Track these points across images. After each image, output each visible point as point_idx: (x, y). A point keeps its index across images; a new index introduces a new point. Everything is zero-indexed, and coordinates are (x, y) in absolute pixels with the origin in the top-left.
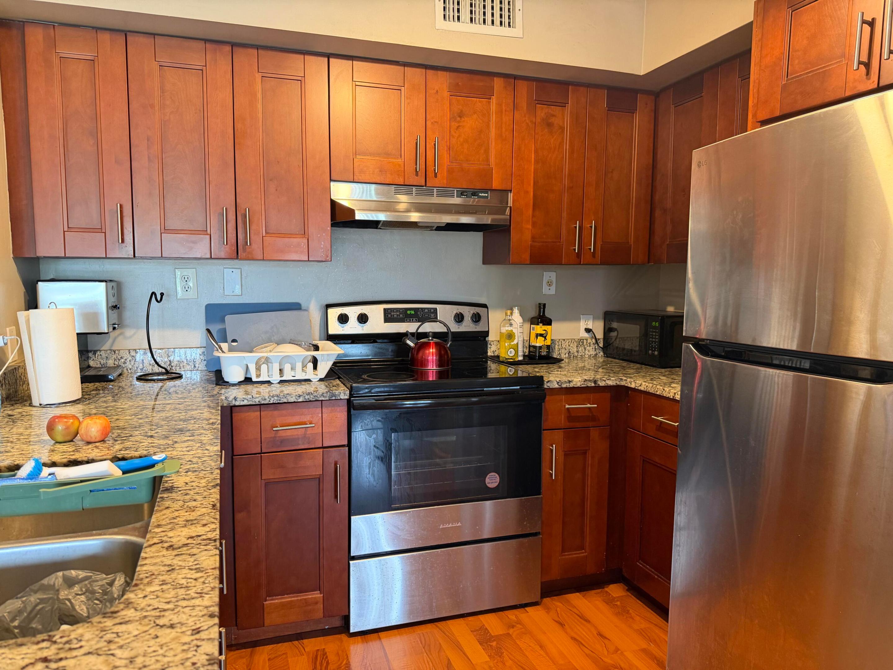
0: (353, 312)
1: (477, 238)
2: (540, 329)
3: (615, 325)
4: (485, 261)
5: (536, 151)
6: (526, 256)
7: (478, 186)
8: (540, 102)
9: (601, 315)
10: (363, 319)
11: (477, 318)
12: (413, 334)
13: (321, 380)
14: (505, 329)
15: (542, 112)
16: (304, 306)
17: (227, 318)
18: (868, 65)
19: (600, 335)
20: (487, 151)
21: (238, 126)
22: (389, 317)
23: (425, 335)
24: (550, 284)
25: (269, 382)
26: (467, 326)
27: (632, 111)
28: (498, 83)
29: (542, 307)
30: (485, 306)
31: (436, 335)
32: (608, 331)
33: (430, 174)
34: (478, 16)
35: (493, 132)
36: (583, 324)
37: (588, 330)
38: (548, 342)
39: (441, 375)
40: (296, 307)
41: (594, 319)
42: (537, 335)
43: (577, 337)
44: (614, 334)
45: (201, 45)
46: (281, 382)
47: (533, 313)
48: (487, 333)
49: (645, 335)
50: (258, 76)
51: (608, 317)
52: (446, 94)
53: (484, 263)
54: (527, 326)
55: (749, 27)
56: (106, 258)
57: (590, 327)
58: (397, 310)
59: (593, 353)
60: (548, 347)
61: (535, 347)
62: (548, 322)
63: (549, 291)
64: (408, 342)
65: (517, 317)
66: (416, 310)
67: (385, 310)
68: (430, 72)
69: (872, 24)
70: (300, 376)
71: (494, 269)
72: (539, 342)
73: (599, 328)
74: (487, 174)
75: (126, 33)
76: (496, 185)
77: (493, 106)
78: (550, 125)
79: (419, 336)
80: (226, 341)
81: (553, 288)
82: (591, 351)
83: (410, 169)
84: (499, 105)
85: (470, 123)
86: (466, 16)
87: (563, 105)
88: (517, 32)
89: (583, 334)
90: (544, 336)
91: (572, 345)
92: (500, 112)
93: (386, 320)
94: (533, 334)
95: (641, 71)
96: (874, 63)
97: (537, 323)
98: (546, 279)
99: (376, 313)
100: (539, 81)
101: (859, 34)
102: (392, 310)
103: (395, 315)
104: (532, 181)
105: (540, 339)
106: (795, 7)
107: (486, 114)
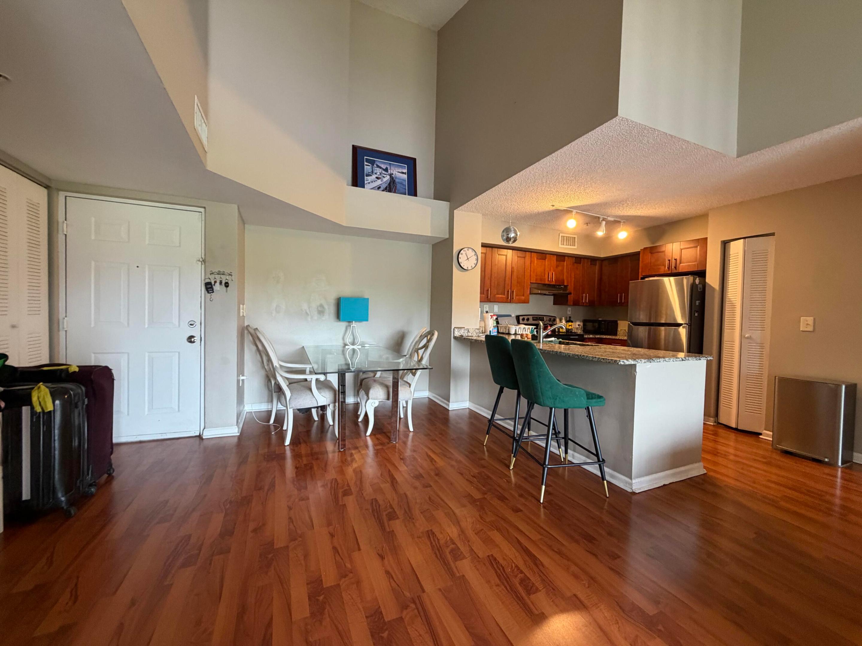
0: (526, 318)
1: (552, 297)
2: (570, 324)
3: (586, 324)
5: (574, 275)
6: (572, 303)
7: (561, 284)
8: (576, 263)
9: (582, 321)
10: (528, 319)
11: (554, 320)
15: (576, 265)
16: (512, 315)
19: (582, 326)
20: (563, 275)
21: (513, 269)
24: (569, 311)
27: (596, 265)
28: (567, 258)
29: (569, 317)
30: (555, 317)
32: (584, 325)
33: (551, 281)
34: (567, 244)
35: (565, 271)
36: (577, 323)
37: (579, 325)
40: (510, 316)
41: (580, 322)
42: (569, 326)
43: (576, 327)
44: (586, 326)
47: (567, 320)
50: (517, 257)
51: (585, 322)
52: (555, 261)
53: (554, 304)
55: (639, 251)
57: (579, 324)
60: (572, 329)
61: (569, 329)
62: (572, 322)
63: (569, 313)
65: (564, 320)
66: (539, 317)
67: (533, 317)
68: (552, 255)
69: (669, 260)
71: (556, 306)
72: (570, 328)
73: (581, 324)
74: (563, 281)
75: (492, 247)
76: (565, 284)
77: (565, 264)
78: (577, 268)
81: (570, 312)
82: (580, 331)
83: (547, 279)
85: (560, 268)
86: (565, 244)
87: (580, 263)
88: (576, 247)
89: (577, 326)
90: (571, 326)
91: (575, 329)
92: (567, 265)
93: (533, 320)
94: (568, 325)
95: (602, 256)
96: (670, 268)
97: (569, 322)
98: (568, 310)
99: (531, 318)
100: (576, 257)
101: (667, 262)
102: (534, 317)
103: (535, 318)
104: (573, 283)
105: (570, 326)
106: (651, 253)
107: (563, 266)
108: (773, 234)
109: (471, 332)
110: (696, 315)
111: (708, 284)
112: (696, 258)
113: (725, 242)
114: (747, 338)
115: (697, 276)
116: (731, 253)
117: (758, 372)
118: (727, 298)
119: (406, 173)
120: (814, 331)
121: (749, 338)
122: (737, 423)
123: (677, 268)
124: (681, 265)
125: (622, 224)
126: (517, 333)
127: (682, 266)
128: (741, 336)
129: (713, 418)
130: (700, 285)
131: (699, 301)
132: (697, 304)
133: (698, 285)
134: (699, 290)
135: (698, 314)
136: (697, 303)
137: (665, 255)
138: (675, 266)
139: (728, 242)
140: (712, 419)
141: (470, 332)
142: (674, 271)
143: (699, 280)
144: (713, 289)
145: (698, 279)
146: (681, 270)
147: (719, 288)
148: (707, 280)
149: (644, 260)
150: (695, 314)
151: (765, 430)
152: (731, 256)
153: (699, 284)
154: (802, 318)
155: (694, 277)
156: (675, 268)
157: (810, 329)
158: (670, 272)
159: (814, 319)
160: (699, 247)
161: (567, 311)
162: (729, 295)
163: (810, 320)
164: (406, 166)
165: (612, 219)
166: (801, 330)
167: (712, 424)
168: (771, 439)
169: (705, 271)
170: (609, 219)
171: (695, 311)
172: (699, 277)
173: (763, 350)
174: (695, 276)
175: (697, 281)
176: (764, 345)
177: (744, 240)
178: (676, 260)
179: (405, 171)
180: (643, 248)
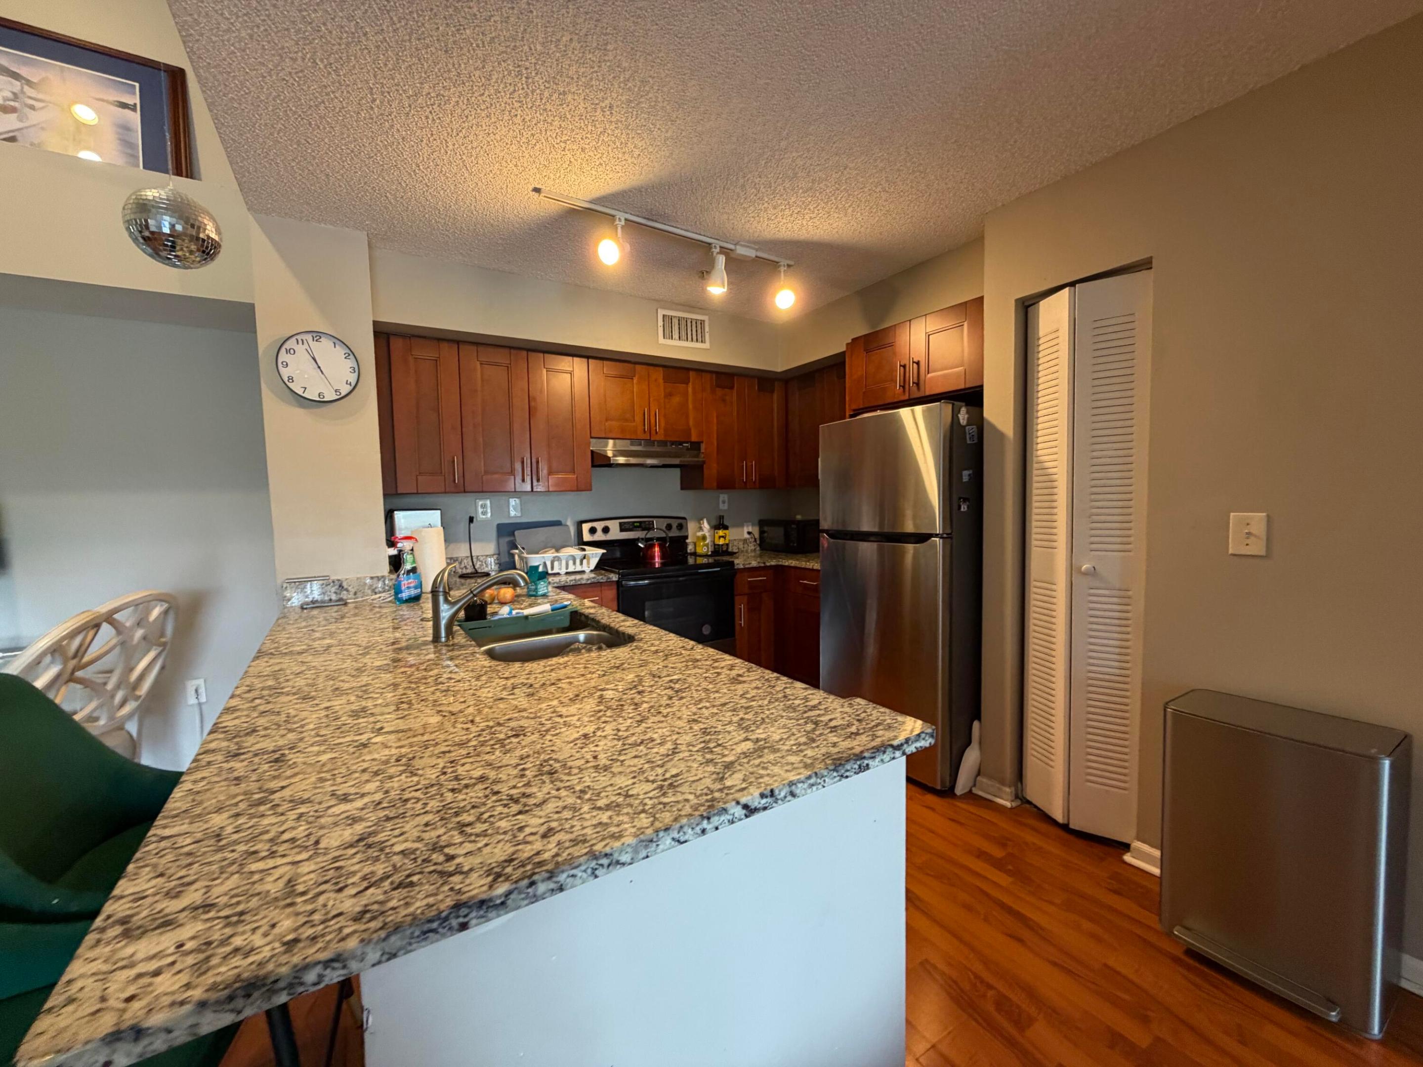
0: (599, 526)
1: (677, 472)
2: (721, 533)
3: (766, 529)
4: (683, 487)
5: (717, 417)
6: (715, 484)
7: (683, 440)
8: (718, 386)
9: (757, 522)
10: (606, 530)
11: (680, 527)
12: (642, 539)
13: (592, 571)
14: (700, 534)
15: (719, 392)
16: (563, 522)
17: (516, 533)
18: (904, 387)
19: (757, 536)
20: (687, 417)
21: (532, 404)
22: (623, 528)
23: (651, 539)
24: (724, 502)
25: (558, 574)
26: (674, 533)
27: (772, 392)
28: (692, 374)
29: (721, 518)
30: (684, 518)
31: (658, 539)
32: (762, 532)
33: (653, 432)
34: (684, 337)
35: (691, 406)
36: (746, 530)
37: (749, 533)
38: (727, 542)
39: (663, 564)
40: (558, 523)
41: (753, 525)
42: (720, 537)
43: (743, 538)
44: (766, 535)
45: (507, 351)
46: (567, 573)
47: (714, 523)
48: (686, 537)
49: (787, 535)
50: (545, 370)
51: (762, 524)
52: (661, 381)
53: (682, 489)
54: (712, 531)
55: (843, 353)
56: (417, 493)
57: (750, 530)
58: (628, 523)
59: (753, 548)
60: (727, 545)
61: (719, 545)
62: (726, 528)
63: (724, 507)
64: (640, 544)
65: (706, 525)
66: (640, 522)
67: (620, 524)
68: (652, 368)
69: (904, 366)
70: (579, 568)
71: (690, 494)
72: (722, 542)
73: (756, 531)
74: (688, 432)
75: (458, 342)
76: (694, 439)
77: (690, 390)
78: (724, 400)
79: (647, 540)
80: (517, 548)
81: (727, 504)
82: (752, 547)
83: (640, 428)
84: (694, 389)
85: (676, 400)
86: (676, 336)
87: (732, 388)
88: (707, 345)
89: (746, 536)
90: (724, 537)
91: (741, 543)
92: (694, 392)
93: (622, 530)
94: (717, 536)
95: (779, 370)
96: (907, 386)
97: (719, 529)
98: (721, 499)
99: (614, 525)
100: (717, 373)
101: (899, 371)
102: (625, 523)
103: (627, 526)
104: (715, 436)
105: (722, 539)
106: (867, 351)
107: (686, 394)
108: (1145, 265)
109: (352, 591)
110: (964, 508)
111: (990, 423)
112: (963, 356)
113: (1027, 304)
114: (1086, 574)
115: (964, 404)
116: (1041, 334)
117: (1117, 671)
118: (1035, 459)
119: (135, 105)
120: (1267, 556)
121: (1093, 573)
122: (1067, 812)
123: (922, 382)
124: (930, 375)
125: (782, 269)
126: (550, 572)
127: (932, 377)
128: (1072, 569)
129: (1010, 787)
130: (970, 427)
131: (970, 472)
132: (965, 478)
133: (964, 427)
134: (969, 442)
135: (968, 507)
136: (966, 475)
137: (894, 353)
138: (915, 380)
139: (1034, 304)
140: (1008, 790)
141: (347, 590)
142: (916, 394)
143: (968, 412)
144: (1001, 436)
145: (963, 410)
146: (930, 389)
147: (1015, 434)
148: (987, 414)
149: (855, 370)
150: (960, 507)
151: (1139, 840)
152: (1041, 342)
153: (968, 424)
154: (1232, 514)
155: (953, 404)
156: (918, 384)
157: (1257, 548)
158: (906, 397)
159: (1269, 519)
160: (966, 324)
161: (718, 504)
162: (1039, 453)
163: (1257, 520)
164: (137, 85)
165: (752, 253)
166: (1231, 551)
167: (1008, 804)
168: (1156, 871)
169: (981, 387)
170: (741, 251)
171: (960, 498)
172: (967, 405)
173: (1129, 608)
174: (956, 403)
175: (963, 417)
176: (1130, 593)
177: (1073, 288)
178: (918, 363)
179: (135, 99)
180: (850, 341)
